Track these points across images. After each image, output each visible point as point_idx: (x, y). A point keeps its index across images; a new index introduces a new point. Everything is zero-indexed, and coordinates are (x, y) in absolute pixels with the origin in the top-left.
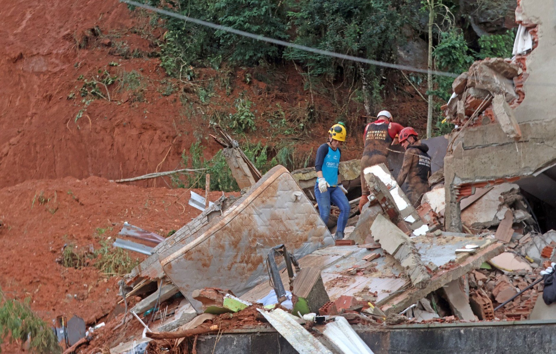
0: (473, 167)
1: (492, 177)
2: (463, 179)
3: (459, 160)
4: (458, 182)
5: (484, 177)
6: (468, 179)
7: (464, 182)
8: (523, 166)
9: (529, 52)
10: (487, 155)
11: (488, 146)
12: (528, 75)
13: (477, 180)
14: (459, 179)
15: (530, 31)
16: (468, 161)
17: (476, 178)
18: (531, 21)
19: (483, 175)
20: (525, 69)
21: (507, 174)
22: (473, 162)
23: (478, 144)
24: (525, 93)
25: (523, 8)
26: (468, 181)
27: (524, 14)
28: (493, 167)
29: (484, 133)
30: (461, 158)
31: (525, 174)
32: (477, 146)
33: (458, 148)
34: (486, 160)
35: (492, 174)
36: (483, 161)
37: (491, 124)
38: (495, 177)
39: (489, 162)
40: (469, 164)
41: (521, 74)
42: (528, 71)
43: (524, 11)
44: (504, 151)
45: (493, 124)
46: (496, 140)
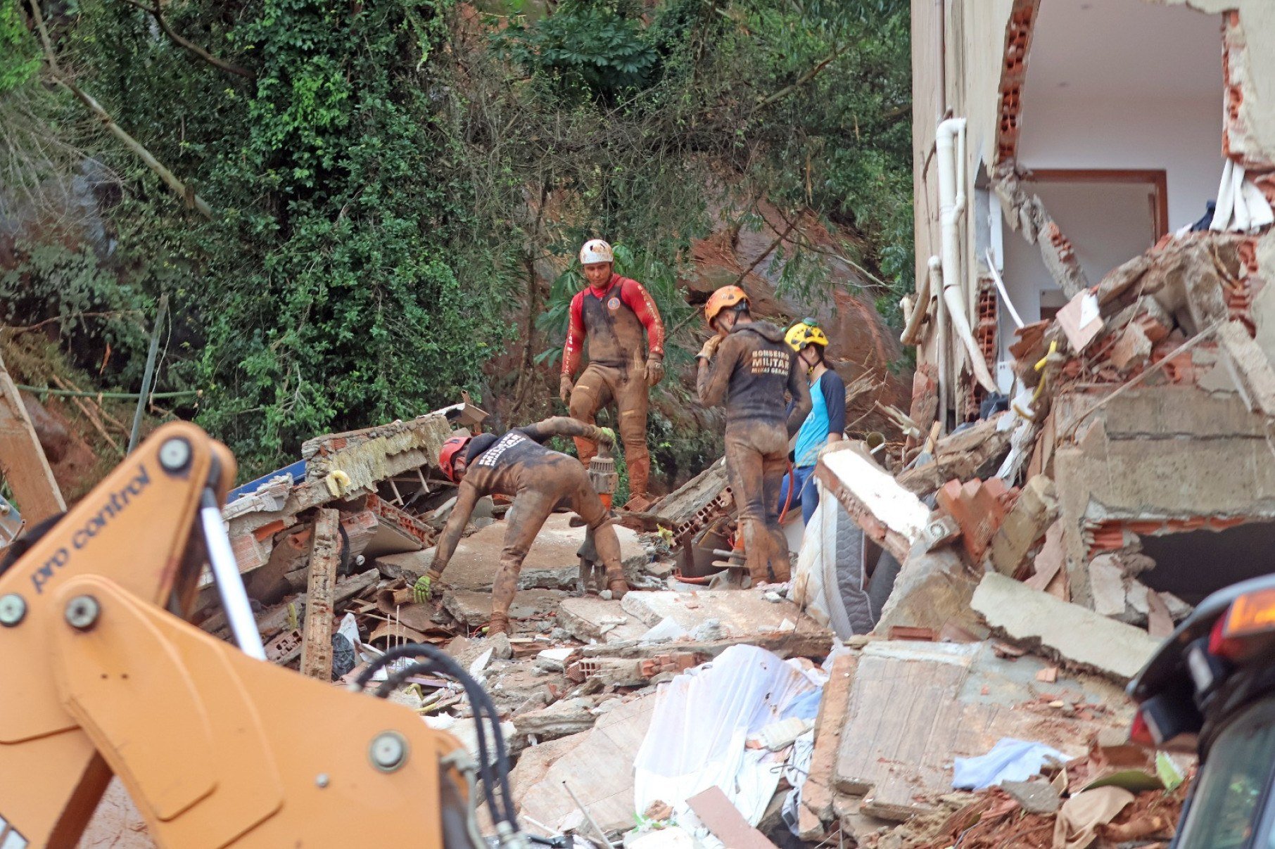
0: (1135, 482)
1: (1184, 512)
2: (1110, 509)
3: (1097, 463)
4: (1097, 514)
5: (1163, 510)
6: (1123, 510)
7: (1112, 517)
8: (1260, 494)
9: (1265, 229)
10: (1170, 459)
11: (1167, 437)
12: (1264, 282)
13: (1145, 516)
14: (1100, 507)
15: (1259, 179)
16: (1121, 468)
17: (1143, 509)
18: (1267, 157)
19: (1162, 506)
20: (1254, 269)
21: (1221, 507)
22: (1134, 471)
23: (1141, 428)
24: (1258, 325)
25: (1247, 123)
26: (1123, 516)
27: (1250, 138)
28: (1184, 489)
29: (1157, 406)
30: (1104, 459)
31: (1264, 513)
32: (1139, 434)
33: (1093, 433)
34: (1168, 470)
35: (1186, 506)
36: (1160, 471)
37: (1171, 386)
38: (1191, 512)
39: (1176, 476)
40: (1124, 475)
41: (1245, 279)
42: (1261, 273)
43: (1250, 132)
44: (1210, 453)
45: (1177, 387)
46: (1188, 426)
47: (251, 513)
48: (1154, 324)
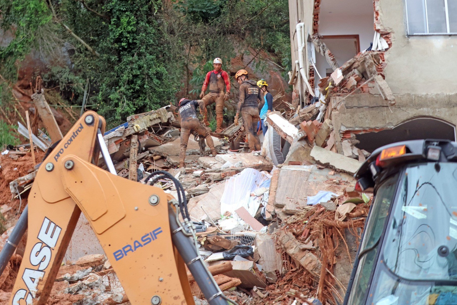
0: (353, 120)
1: (367, 127)
2: (347, 127)
3: (343, 115)
4: (344, 129)
5: (362, 127)
6: (351, 127)
7: (347, 129)
8: (388, 122)
9: (386, 50)
10: (363, 113)
11: (362, 107)
12: (387, 64)
13: (357, 129)
14: (344, 127)
15: (384, 36)
16: (350, 116)
17: (356, 127)
18: (386, 30)
19: (361, 126)
20: (384, 61)
21: (377, 126)
22: (353, 117)
23: (355, 105)
24: (385, 76)
25: (381, 21)
26: (351, 129)
27: (381, 25)
28: (367, 121)
29: (359, 99)
30: (345, 114)
31: (389, 127)
32: (355, 107)
33: (342, 107)
34: (362, 116)
35: (368, 126)
36: (360, 117)
37: (362, 93)
38: (369, 128)
39: (365, 118)
40: (351, 118)
41: (382, 63)
42: (386, 62)
43: (381, 24)
44: (374, 111)
45: (364, 94)
46: (367, 104)
47: (114, 137)
48: (357, 76)
